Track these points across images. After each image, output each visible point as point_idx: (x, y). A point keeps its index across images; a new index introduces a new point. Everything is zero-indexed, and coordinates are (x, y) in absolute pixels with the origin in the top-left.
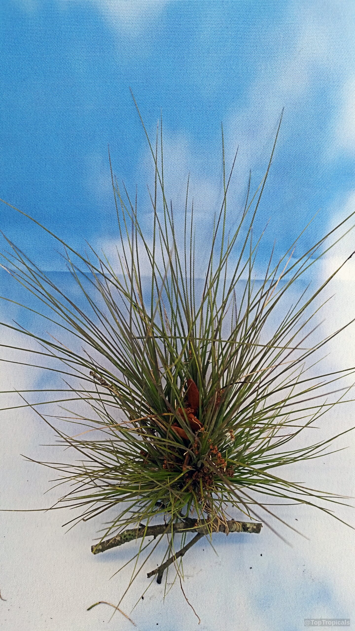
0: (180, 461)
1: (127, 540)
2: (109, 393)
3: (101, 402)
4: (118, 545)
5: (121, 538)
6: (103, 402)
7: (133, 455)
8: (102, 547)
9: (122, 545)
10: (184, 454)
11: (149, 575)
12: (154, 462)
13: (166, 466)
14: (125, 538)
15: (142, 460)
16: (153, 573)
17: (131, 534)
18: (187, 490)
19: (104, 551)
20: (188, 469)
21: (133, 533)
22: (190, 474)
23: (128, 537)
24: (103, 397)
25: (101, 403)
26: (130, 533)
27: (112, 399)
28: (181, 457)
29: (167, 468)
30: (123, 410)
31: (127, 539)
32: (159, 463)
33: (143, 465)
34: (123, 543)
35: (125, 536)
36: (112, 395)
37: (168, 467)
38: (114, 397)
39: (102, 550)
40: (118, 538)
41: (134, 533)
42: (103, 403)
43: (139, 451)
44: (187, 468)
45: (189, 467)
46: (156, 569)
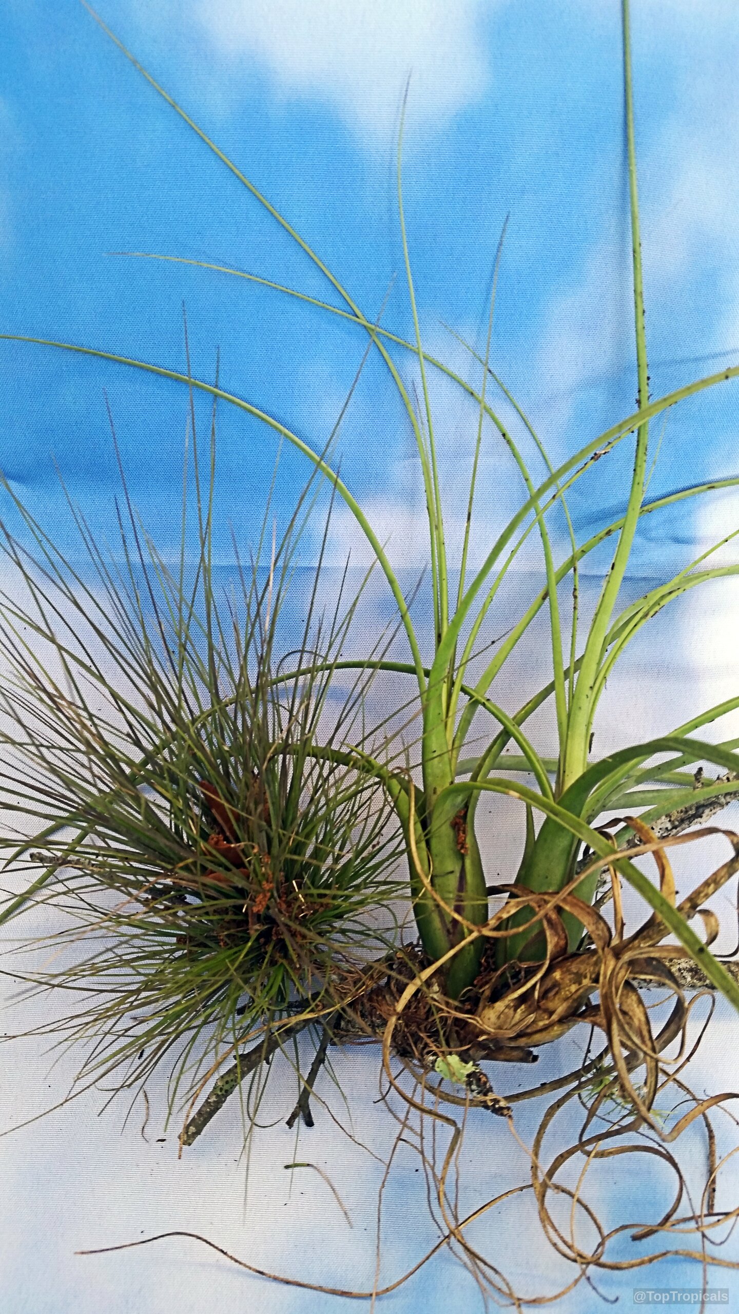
0: (243, 924)
1: (228, 1093)
2: (81, 873)
3: (73, 893)
4: (218, 1109)
5: (218, 1096)
6: (76, 892)
7: (166, 951)
8: (196, 1127)
9: (224, 1105)
10: (244, 910)
11: (290, 1123)
12: (202, 945)
13: (226, 942)
14: (223, 1092)
15: (186, 951)
16: (294, 1116)
17: (229, 1079)
18: (273, 963)
19: (201, 1131)
20: (257, 930)
21: (232, 1077)
22: (265, 935)
23: (227, 1087)
24: (72, 884)
25: (74, 895)
26: (226, 1079)
27: (89, 880)
28: (240, 918)
29: (228, 944)
30: (118, 889)
31: (226, 1091)
32: (209, 944)
33: (191, 958)
34: (224, 1101)
35: (221, 1090)
36: (86, 874)
37: (228, 941)
38: (91, 876)
39: (198, 1132)
40: (213, 1099)
41: (232, 1075)
42: (76, 894)
43: (174, 940)
44: (255, 929)
45: (257, 927)
46: (296, 1107)
